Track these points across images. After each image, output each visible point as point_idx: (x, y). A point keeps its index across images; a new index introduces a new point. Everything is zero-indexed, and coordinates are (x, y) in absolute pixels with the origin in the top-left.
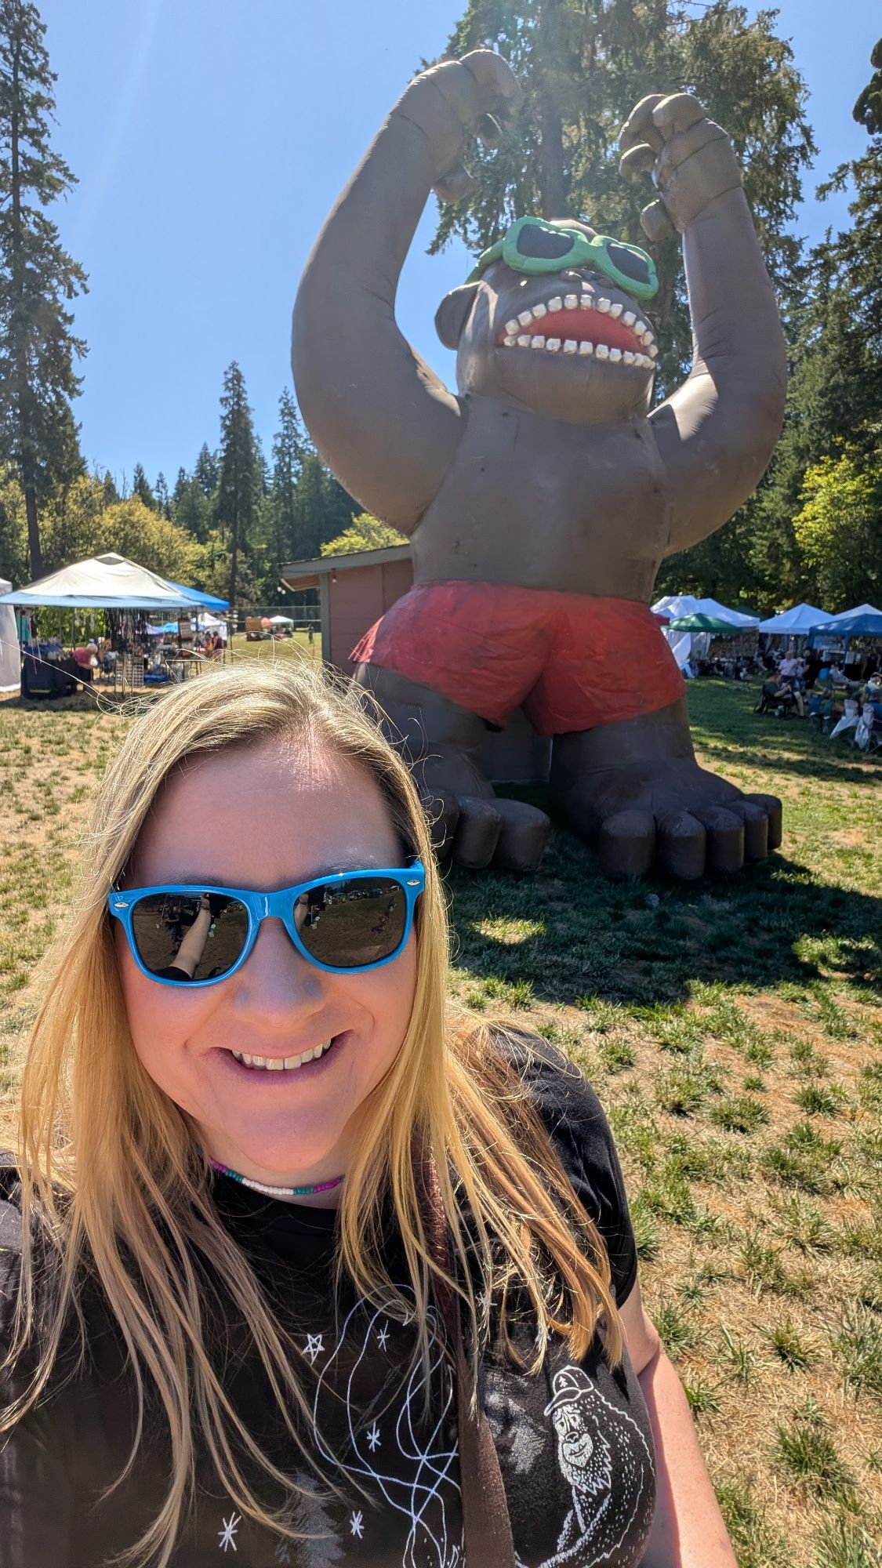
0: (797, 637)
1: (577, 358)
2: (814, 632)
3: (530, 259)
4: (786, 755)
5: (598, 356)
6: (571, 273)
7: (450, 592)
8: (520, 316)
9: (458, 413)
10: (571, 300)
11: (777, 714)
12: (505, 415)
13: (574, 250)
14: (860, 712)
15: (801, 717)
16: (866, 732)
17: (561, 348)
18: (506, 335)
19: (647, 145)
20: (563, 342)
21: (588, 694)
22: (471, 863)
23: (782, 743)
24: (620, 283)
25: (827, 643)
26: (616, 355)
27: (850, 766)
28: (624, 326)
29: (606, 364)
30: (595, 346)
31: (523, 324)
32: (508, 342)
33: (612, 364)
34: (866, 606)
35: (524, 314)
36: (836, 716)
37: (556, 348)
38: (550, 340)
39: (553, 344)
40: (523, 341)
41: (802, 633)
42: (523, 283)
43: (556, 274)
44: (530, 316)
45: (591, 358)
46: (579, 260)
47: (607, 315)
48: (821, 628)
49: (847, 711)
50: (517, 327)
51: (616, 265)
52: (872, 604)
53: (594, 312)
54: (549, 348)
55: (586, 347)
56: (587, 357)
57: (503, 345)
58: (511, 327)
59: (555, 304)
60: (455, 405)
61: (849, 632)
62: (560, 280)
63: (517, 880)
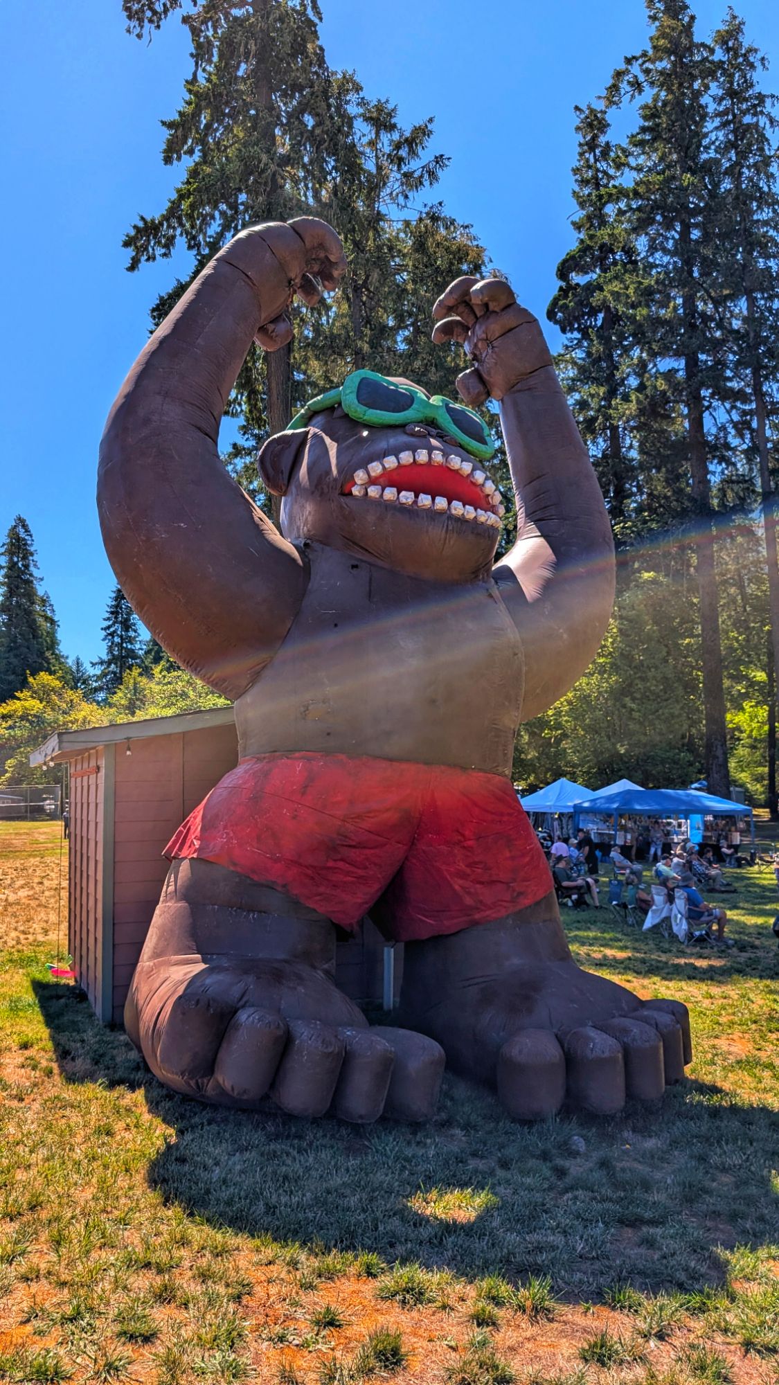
0: (561, 815)
1: (433, 514)
2: (578, 810)
3: (371, 410)
4: (609, 952)
5: (453, 512)
6: (417, 429)
7: (299, 766)
8: (370, 466)
9: (300, 562)
10: (422, 456)
11: (570, 904)
12: (354, 567)
13: (414, 406)
14: (671, 899)
15: (597, 907)
16: (684, 921)
17: (415, 502)
18: (355, 484)
19: (458, 318)
20: (417, 496)
21: (457, 887)
22: (361, 1117)
23: (595, 938)
24: (462, 443)
25: (593, 822)
26: (470, 513)
27: (682, 961)
28: (474, 484)
29: (461, 520)
30: (449, 503)
31: (373, 474)
32: (356, 491)
33: (467, 521)
34: (624, 781)
35: (374, 464)
36: (644, 907)
37: (410, 501)
38: (403, 493)
39: (407, 497)
40: (373, 491)
41: (566, 811)
42: (365, 433)
43: (401, 427)
44: (381, 467)
45: (446, 515)
46: (420, 416)
47: (456, 472)
48: (586, 805)
49: (656, 897)
50: (366, 476)
51: (455, 424)
52: (630, 779)
53: (446, 470)
54: (403, 500)
55: (441, 503)
56: (441, 513)
57: (350, 494)
58: (360, 476)
59: (406, 457)
60: (295, 554)
61: (616, 809)
62: (406, 433)
63: (414, 1133)
